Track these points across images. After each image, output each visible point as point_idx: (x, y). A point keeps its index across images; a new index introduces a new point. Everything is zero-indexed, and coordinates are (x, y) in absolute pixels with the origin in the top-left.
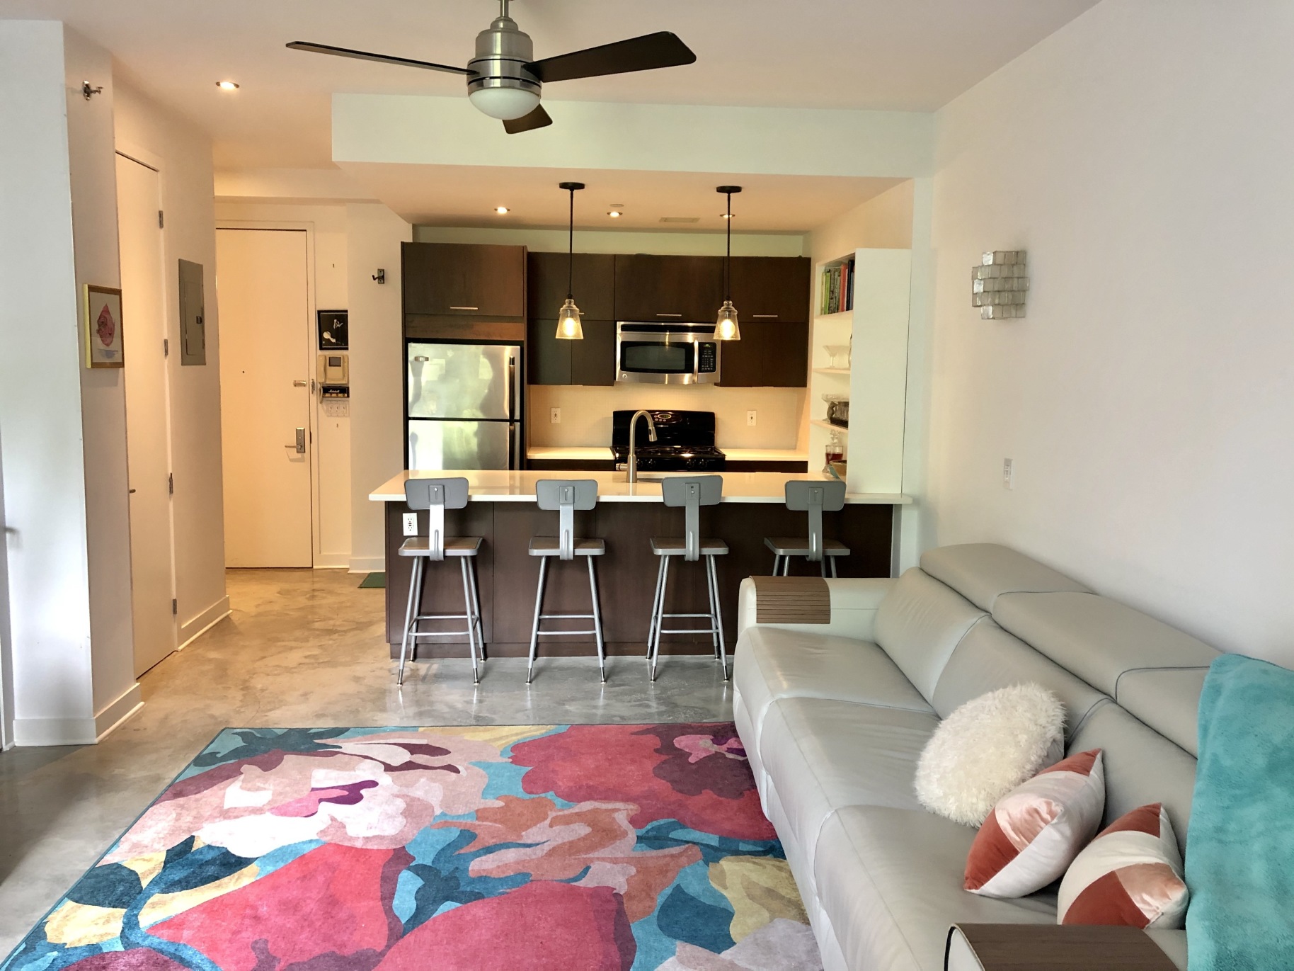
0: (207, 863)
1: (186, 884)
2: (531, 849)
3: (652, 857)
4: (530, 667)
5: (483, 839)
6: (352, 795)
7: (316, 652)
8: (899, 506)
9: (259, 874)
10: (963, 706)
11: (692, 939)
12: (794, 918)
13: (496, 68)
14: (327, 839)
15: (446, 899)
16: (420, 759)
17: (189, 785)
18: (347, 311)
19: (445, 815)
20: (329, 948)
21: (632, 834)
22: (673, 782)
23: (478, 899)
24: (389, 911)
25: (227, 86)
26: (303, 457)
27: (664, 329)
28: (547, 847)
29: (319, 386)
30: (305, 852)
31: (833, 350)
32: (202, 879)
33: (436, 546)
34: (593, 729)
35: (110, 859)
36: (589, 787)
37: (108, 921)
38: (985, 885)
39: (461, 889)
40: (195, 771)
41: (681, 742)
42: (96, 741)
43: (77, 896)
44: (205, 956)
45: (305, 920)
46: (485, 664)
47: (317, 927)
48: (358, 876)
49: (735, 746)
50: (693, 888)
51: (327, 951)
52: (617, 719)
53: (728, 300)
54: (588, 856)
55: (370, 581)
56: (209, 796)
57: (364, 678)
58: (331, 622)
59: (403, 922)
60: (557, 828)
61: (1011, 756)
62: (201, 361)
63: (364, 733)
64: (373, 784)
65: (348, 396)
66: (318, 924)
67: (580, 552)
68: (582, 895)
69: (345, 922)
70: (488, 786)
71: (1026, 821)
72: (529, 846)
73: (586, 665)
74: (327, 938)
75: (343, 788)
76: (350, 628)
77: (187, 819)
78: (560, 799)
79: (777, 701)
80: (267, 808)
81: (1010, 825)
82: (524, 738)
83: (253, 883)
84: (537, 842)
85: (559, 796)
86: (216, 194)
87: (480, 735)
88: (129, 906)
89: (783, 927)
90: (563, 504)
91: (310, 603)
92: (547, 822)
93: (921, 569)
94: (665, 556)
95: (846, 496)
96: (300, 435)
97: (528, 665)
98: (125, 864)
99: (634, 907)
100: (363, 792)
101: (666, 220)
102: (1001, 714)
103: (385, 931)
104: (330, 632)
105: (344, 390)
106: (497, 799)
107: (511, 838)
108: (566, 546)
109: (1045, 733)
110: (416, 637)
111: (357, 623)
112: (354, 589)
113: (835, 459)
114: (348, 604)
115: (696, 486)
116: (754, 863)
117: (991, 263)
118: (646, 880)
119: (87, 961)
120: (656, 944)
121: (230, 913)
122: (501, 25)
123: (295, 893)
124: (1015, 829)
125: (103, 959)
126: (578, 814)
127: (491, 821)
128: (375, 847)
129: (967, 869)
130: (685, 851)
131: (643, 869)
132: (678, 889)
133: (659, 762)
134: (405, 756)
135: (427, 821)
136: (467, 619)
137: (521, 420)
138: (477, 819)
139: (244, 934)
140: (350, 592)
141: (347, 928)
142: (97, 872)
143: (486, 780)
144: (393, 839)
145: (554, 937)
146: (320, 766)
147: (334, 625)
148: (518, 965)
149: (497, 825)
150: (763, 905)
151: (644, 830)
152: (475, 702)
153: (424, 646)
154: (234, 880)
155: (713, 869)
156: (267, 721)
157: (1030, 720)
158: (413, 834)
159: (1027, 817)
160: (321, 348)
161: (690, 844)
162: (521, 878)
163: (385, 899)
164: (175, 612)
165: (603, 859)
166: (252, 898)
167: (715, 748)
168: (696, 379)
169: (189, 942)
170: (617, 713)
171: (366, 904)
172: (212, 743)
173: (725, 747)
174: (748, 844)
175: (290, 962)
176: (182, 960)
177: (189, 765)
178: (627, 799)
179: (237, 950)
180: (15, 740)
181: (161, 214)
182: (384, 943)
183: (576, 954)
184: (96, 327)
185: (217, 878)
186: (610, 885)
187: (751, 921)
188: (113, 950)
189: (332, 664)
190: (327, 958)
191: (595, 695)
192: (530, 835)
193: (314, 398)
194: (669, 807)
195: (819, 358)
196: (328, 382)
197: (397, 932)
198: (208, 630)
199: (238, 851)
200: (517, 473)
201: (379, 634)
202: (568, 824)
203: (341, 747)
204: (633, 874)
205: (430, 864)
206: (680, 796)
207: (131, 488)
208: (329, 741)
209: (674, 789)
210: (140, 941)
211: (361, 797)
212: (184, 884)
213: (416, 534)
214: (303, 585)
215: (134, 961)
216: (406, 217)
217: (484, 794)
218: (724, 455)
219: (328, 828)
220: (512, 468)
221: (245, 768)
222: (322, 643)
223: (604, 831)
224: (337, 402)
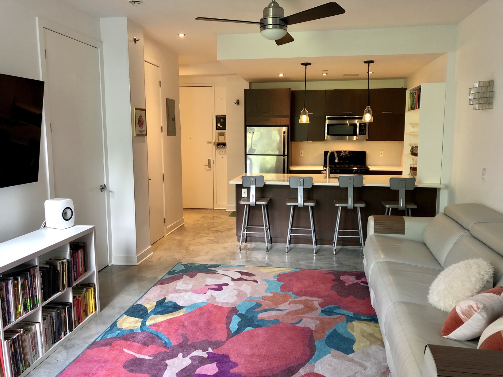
0: (169, 307)
1: (162, 313)
2: (281, 311)
3: (326, 318)
4: (287, 247)
5: (264, 306)
6: (219, 288)
7: (212, 238)
8: (439, 188)
9: (186, 312)
10: (450, 266)
11: (338, 348)
12: (380, 345)
13: (270, 21)
14: (209, 302)
15: (249, 326)
16: (245, 277)
17: (166, 281)
18: (226, 116)
19: (251, 297)
20: (206, 338)
21: (320, 309)
22: (338, 292)
23: (260, 327)
24: (228, 328)
25: (181, 35)
26: (210, 169)
27: (346, 118)
28: (287, 311)
29: (216, 143)
30: (202, 306)
31: (413, 125)
32: (167, 312)
33: (253, 200)
34: (309, 271)
35: (138, 303)
36: (305, 291)
37: (136, 322)
38: (450, 335)
39: (254, 323)
40: (168, 276)
41: (343, 278)
42: (137, 264)
43: (127, 314)
44: (166, 336)
45: (199, 328)
46: (271, 245)
47: (203, 331)
48: (219, 315)
49: (364, 281)
50: (341, 330)
51: (206, 339)
52: (319, 268)
53: (368, 106)
54: (302, 316)
55: (232, 214)
56: (172, 285)
57: (228, 248)
58: (218, 228)
59: (233, 332)
60: (291, 305)
61: (468, 286)
62: (174, 134)
63: (226, 267)
64: (227, 285)
65: (226, 147)
66: (204, 330)
67: (306, 204)
68: (298, 329)
69: (213, 330)
70: (268, 288)
71: (467, 310)
72: (280, 310)
73: (309, 247)
74: (206, 335)
75: (216, 285)
76: (224, 230)
77: (164, 292)
78: (294, 295)
79: (377, 262)
80: (190, 290)
81: (461, 312)
82: (283, 272)
83: (183, 315)
84: (283, 309)
85: (293, 294)
86: (179, 74)
87: (268, 270)
88: (143, 318)
89: (374, 348)
90: (299, 186)
91: (212, 221)
92: (288, 302)
93: (444, 213)
94: (340, 207)
95: (416, 184)
96: (210, 161)
97: (286, 246)
98: (143, 305)
99: (317, 335)
100: (223, 287)
101: (345, 75)
102: (465, 269)
103: (226, 334)
104: (217, 231)
105: (225, 145)
106: (271, 293)
107: (273, 307)
108: (300, 202)
109: (484, 278)
110: (246, 234)
111: (227, 229)
112: (228, 217)
113: (414, 169)
114: (225, 222)
115: (352, 180)
116: (366, 324)
117: (477, 86)
118: (322, 327)
119: (129, 334)
120: (324, 349)
121: (175, 323)
122: (272, 5)
123: (197, 319)
124: (463, 313)
125: (134, 334)
126: (300, 301)
127: (267, 301)
128: (225, 306)
129: (443, 328)
130: (339, 317)
131: (322, 322)
132: (335, 330)
133: (333, 285)
134: (239, 276)
135: (244, 299)
136: (264, 228)
137: (288, 155)
138: (262, 299)
139: (179, 331)
140: (226, 217)
141: (213, 332)
142: (135, 306)
143: (267, 286)
144: (232, 304)
145: (286, 343)
146: (209, 277)
147: (219, 229)
148: (271, 351)
149: (269, 302)
150: (367, 339)
151: (324, 308)
152: (267, 258)
153: (249, 237)
154: (177, 313)
155: (349, 324)
156: (193, 261)
157: (477, 272)
158: (239, 303)
159: (468, 309)
160: (217, 130)
161: (342, 315)
162: (276, 321)
163: (227, 324)
164: (165, 222)
165: (307, 317)
166: (183, 320)
167: (356, 281)
168: (358, 138)
169: (161, 331)
170: (319, 266)
171: (220, 325)
172: (174, 267)
173: (360, 281)
174: (365, 317)
175: (194, 341)
176: (158, 337)
177: (166, 274)
178: (319, 297)
179: (177, 335)
180: (113, 262)
181: (160, 82)
182: (225, 339)
183: (293, 350)
184: (137, 122)
185: (172, 312)
186: (309, 326)
187: (362, 345)
188: (137, 332)
189: (217, 242)
190: (205, 342)
191: (312, 259)
192: (281, 307)
193: (215, 148)
194: (335, 301)
195: (408, 129)
196: (219, 142)
197: (230, 335)
198: (176, 230)
199: (180, 304)
200: (286, 175)
201: (234, 233)
202: (296, 304)
203: (217, 271)
204: (318, 324)
205: (244, 314)
206: (340, 297)
207: (149, 178)
208: (213, 269)
209: (338, 294)
210: (146, 329)
211: (222, 289)
212: (161, 313)
213: (246, 196)
214: (210, 215)
215: (144, 336)
216: (246, 80)
217: (266, 291)
218: (369, 168)
219: (210, 298)
220: (284, 173)
221: (184, 276)
222: (215, 235)
223: (309, 307)
224: (222, 150)
